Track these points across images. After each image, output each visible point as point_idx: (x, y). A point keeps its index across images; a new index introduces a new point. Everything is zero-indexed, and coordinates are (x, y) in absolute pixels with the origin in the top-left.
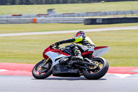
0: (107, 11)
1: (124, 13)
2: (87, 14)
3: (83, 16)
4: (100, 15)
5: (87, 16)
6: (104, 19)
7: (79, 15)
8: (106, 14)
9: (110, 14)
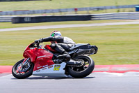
0: (36, 9)
1: (53, 11)
2: (15, 12)
3: (11, 15)
4: (28, 14)
5: (15, 14)
6: (32, 18)
7: (7, 14)
8: (34, 12)
9: (38, 12)
